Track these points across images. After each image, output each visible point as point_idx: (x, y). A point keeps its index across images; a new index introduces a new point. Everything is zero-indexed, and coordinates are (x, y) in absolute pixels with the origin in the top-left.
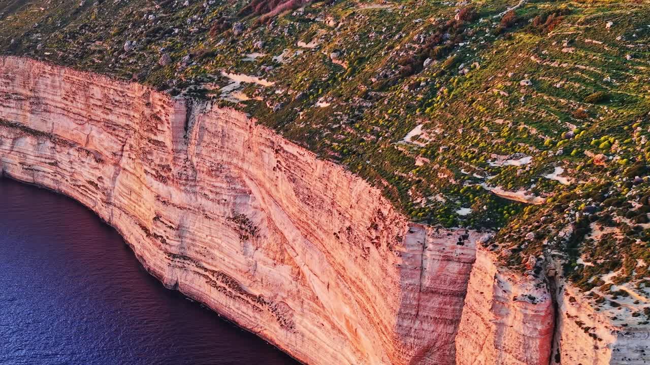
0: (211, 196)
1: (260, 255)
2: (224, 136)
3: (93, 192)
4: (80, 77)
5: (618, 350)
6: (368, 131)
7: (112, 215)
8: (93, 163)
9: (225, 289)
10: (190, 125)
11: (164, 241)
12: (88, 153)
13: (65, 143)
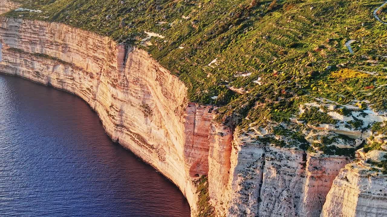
0: (134, 94)
1: (152, 124)
2: (140, 64)
3: (89, 94)
4: (84, 34)
5: (241, 154)
6: (195, 61)
7: (96, 106)
8: (89, 79)
9: (138, 142)
10: (126, 58)
11: (113, 118)
12: (87, 73)
13: (77, 68)
